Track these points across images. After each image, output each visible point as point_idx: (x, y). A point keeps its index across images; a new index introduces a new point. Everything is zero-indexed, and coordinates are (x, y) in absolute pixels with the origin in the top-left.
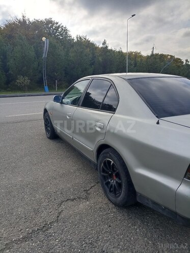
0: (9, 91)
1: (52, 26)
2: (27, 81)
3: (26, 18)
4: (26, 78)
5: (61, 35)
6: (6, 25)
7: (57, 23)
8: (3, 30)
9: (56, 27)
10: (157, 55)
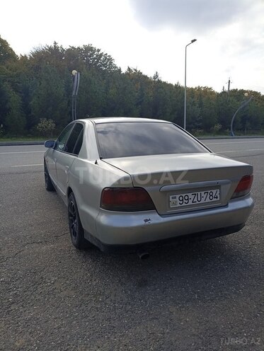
0: (30, 137)
1: (92, 55)
2: (51, 124)
3: (59, 45)
4: (51, 121)
5: (104, 65)
6: (33, 54)
7: (99, 50)
8: (29, 61)
9: (97, 55)
10: (235, 91)
